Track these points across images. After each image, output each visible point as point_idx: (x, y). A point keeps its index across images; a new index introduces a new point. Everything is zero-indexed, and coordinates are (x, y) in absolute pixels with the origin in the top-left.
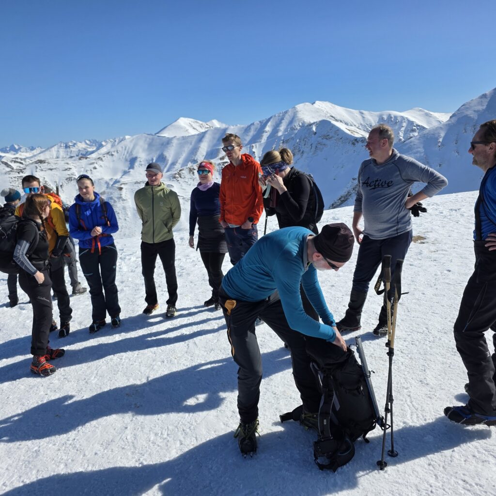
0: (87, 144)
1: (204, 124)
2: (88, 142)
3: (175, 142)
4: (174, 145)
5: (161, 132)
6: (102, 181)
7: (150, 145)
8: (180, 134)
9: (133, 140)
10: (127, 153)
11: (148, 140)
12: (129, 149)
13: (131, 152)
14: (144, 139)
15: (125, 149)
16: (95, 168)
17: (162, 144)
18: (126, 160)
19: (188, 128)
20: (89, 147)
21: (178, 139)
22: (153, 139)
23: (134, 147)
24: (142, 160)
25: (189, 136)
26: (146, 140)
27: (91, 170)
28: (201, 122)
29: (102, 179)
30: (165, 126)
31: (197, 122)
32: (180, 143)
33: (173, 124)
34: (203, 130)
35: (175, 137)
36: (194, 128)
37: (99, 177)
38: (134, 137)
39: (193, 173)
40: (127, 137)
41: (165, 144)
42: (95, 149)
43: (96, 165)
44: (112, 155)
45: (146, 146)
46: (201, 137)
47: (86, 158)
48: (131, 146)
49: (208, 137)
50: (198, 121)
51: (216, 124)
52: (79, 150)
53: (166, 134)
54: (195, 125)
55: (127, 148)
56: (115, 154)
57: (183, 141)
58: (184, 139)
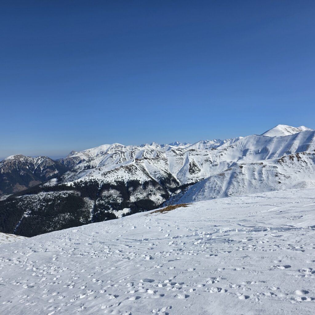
1: (295, 128)
2: (215, 140)
3: (275, 140)
4: (274, 142)
5: (265, 134)
6: (225, 163)
7: (258, 141)
8: (279, 135)
10: (242, 146)
11: (256, 138)
12: (244, 144)
13: (245, 146)
14: (254, 138)
15: (241, 144)
16: (222, 155)
17: (266, 141)
18: (241, 151)
19: (283, 131)
20: (216, 143)
21: (278, 138)
22: (260, 138)
23: (247, 143)
24: (251, 151)
25: (286, 136)
27: (219, 156)
28: (293, 128)
29: (226, 161)
30: (267, 130)
31: (291, 128)
32: (279, 141)
33: (274, 129)
34: (294, 133)
35: (275, 137)
36: (288, 131)
37: (224, 160)
38: (248, 136)
39: (293, 160)
40: (241, 138)
41: (268, 141)
42: (219, 144)
43: (222, 153)
44: (233, 147)
45: (255, 142)
46: (295, 137)
47: (216, 149)
48: (245, 142)
49: (300, 137)
51: (304, 128)
52: (211, 145)
53: (269, 135)
54: (289, 129)
56: (235, 147)
57: (281, 139)
58: (282, 138)
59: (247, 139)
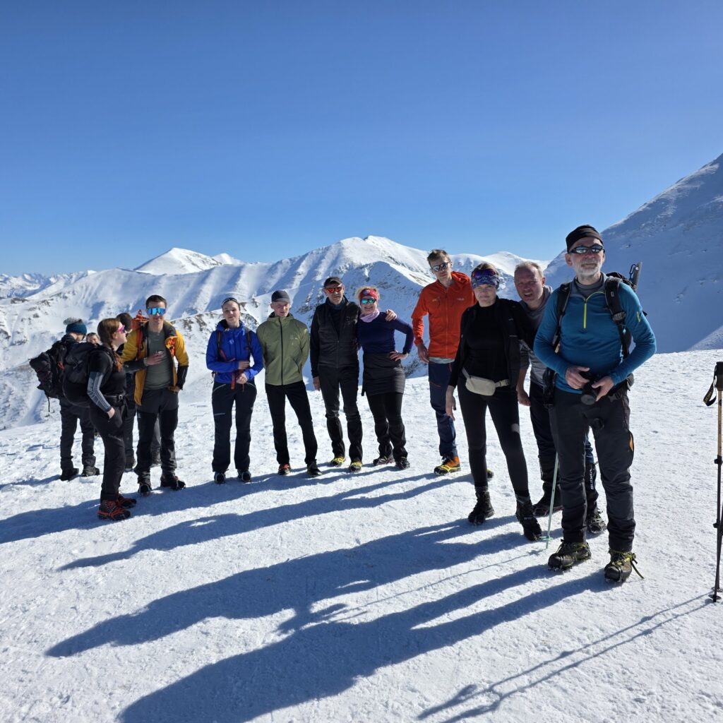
0: (25, 279)
1: (208, 258)
2: (27, 277)
3: (164, 282)
4: (163, 286)
5: (143, 268)
6: (46, 336)
7: (126, 285)
8: (172, 272)
9: (99, 276)
10: (90, 294)
11: (122, 277)
12: (92, 288)
13: (95, 294)
14: (117, 276)
15: (86, 290)
16: (36, 316)
17: (144, 285)
18: (87, 306)
19: (184, 263)
20: (28, 284)
21: (169, 278)
22: (130, 277)
23: (100, 287)
24: (111, 307)
25: (185, 275)
26: (119, 278)
27: (30, 319)
28: (204, 256)
29: (47, 332)
30: (150, 259)
31: (199, 256)
32: (172, 284)
33: (163, 256)
34: (207, 267)
35: (164, 275)
36: (193, 264)
37: (43, 330)
38: (102, 272)
39: (190, 328)
40: (90, 272)
41: (148, 284)
42: (37, 287)
43: (37, 311)
44: (66, 298)
45: (120, 287)
46: (204, 277)
47: (23, 301)
48: (97, 284)
49: (214, 278)
50: (200, 254)
51: (227, 259)
52: (13, 289)
53: (151, 270)
54: (195, 260)
55: (90, 288)
56: (70, 296)
57: (177, 281)
58: (177, 279)
59: (100, 279)
